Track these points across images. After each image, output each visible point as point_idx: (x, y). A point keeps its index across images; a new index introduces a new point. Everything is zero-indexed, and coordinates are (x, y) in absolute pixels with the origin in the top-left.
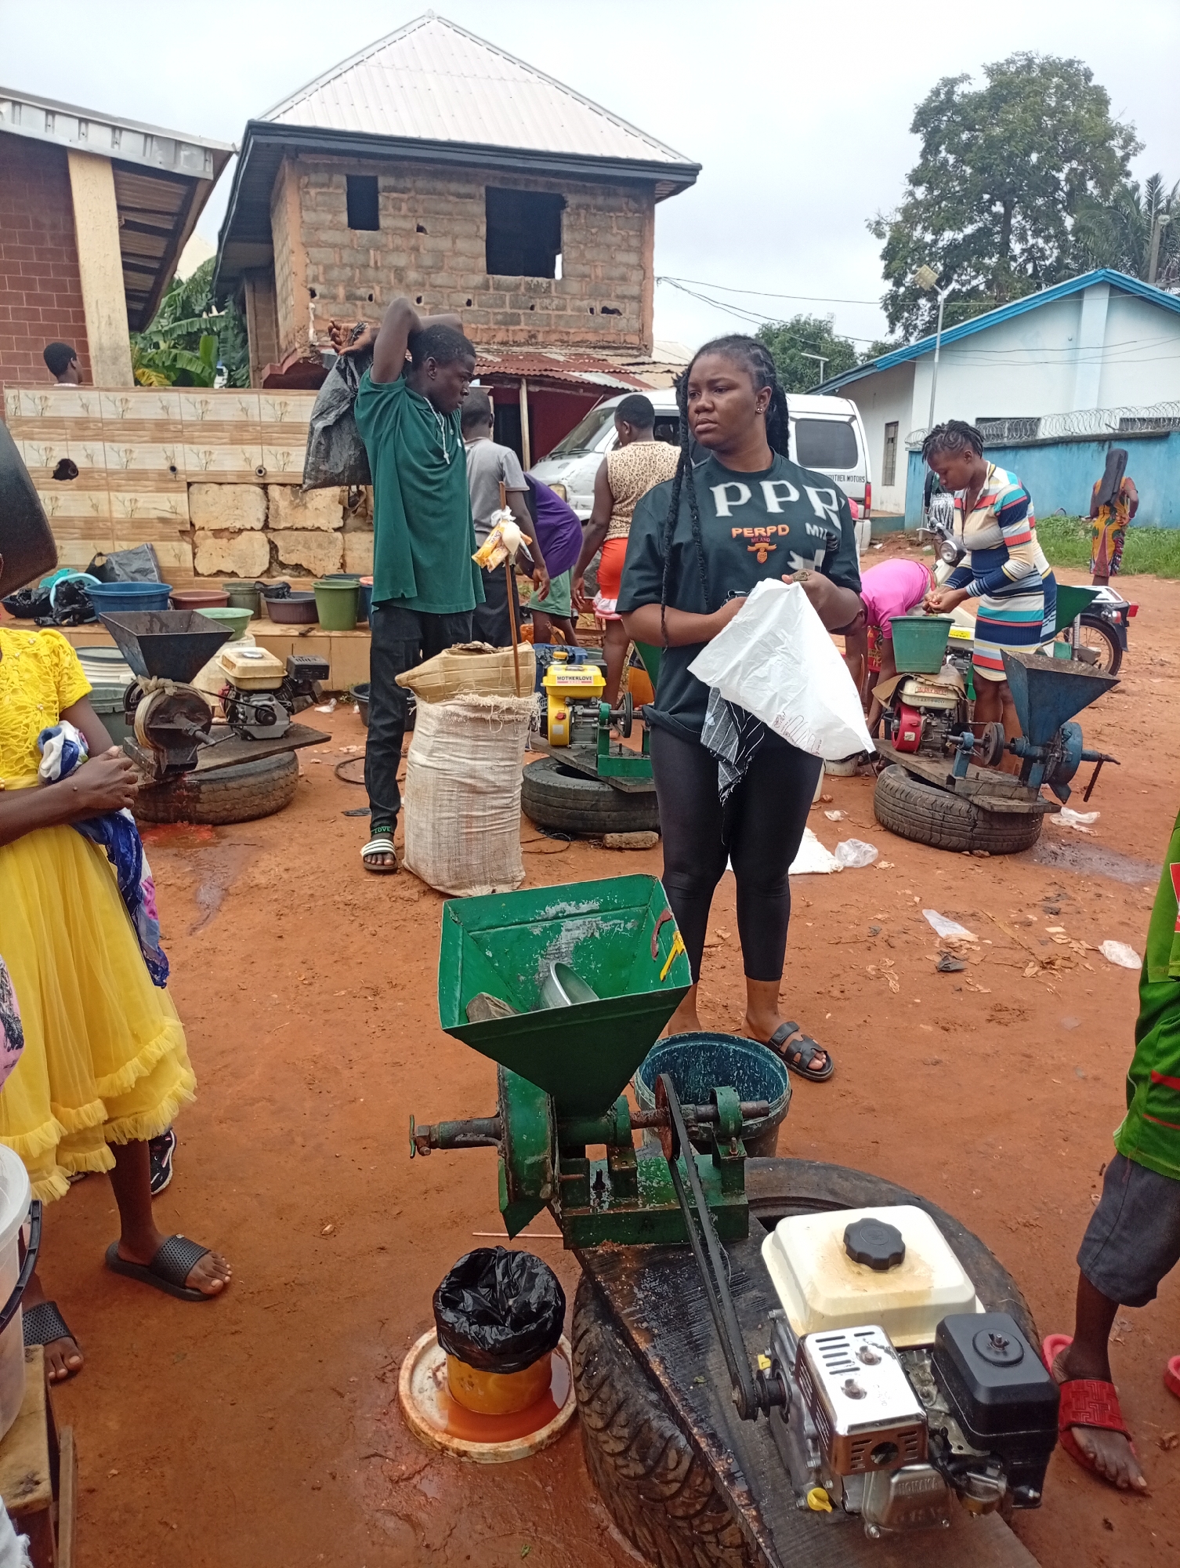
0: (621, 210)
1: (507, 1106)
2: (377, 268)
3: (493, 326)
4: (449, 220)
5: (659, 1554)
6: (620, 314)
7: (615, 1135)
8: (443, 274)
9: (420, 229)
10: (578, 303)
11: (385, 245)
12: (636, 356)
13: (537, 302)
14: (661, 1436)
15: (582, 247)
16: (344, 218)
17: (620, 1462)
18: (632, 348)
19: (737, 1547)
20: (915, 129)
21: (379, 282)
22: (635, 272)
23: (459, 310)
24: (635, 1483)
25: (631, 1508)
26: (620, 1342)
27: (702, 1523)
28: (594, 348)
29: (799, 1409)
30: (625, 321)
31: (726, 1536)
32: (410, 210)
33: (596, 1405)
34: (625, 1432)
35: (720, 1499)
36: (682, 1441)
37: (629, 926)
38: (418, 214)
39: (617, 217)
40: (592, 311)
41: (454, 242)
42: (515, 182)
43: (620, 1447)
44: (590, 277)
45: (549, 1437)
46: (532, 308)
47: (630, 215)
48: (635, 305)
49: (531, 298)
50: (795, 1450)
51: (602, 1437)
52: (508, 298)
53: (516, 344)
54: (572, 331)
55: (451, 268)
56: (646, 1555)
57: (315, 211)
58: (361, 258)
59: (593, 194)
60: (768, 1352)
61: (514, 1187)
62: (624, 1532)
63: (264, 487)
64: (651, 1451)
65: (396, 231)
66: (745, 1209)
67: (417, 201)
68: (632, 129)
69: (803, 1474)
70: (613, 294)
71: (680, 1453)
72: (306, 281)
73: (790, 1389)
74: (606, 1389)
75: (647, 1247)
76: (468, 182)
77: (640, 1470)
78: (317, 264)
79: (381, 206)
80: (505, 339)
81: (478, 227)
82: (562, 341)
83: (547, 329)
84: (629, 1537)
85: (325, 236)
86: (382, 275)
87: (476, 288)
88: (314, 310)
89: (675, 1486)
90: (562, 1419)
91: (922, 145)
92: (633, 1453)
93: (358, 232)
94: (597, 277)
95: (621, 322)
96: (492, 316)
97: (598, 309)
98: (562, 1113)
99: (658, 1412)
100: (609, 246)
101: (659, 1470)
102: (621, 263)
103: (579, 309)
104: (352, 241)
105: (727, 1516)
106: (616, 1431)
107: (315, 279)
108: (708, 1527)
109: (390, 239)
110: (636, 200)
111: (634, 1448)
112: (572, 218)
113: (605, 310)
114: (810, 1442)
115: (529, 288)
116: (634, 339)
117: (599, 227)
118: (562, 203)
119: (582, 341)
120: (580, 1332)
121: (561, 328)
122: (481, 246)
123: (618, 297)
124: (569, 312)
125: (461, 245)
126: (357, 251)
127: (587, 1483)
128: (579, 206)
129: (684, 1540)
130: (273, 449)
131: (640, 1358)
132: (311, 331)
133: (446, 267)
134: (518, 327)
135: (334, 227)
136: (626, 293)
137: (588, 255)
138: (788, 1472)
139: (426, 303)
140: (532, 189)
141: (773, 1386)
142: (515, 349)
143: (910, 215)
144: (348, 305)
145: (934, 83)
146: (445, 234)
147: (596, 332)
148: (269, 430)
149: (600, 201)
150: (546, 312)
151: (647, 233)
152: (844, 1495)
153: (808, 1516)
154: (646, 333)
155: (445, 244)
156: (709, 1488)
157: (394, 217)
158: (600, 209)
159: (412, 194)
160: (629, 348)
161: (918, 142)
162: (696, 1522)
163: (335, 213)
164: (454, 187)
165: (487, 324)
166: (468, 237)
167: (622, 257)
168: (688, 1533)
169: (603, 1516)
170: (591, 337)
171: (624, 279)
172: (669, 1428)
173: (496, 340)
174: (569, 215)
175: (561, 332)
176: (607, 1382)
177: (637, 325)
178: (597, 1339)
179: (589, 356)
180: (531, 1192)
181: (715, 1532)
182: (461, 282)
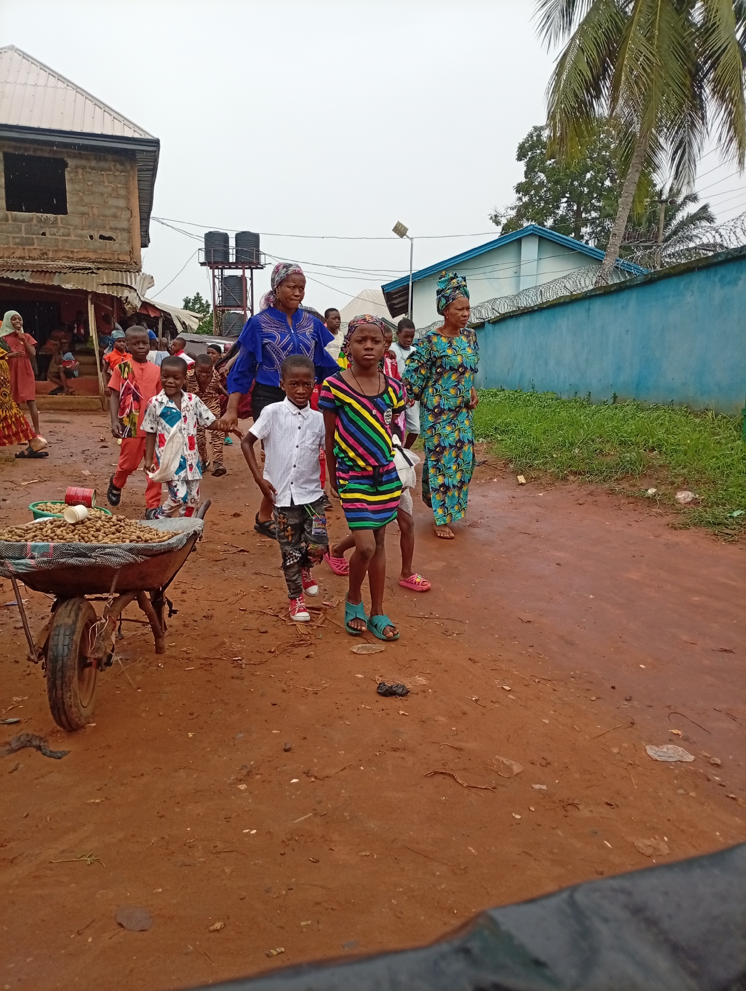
0: (110, 170)
3: (12, 246)
6: (114, 240)
10: (80, 232)
13: (47, 230)
15: (81, 194)
22: (124, 212)
28: (94, 262)
30: (118, 245)
39: (108, 175)
40: (91, 237)
42: (26, 149)
44: (88, 214)
46: (43, 234)
47: (117, 173)
48: (125, 235)
49: (42, 227)
52: (23, 227)
53: (31, 258)
54: (76, 250)
59: (88, 159)
70: (107, 227)
80: (22, 255)
82: (68, 258)
83: (56, 248)
91: (525, 168)
94: (94, 215)
95: (115, 246)
96: (11, 239)
97: (96, 236)
100: (102, 194)
102: (112, 206)
103: (81, 236)
110: (122, 164)
112: (72, 175)
113: (102, 237)
115: (40, 220)
116: (126, 258)
117: (93, 181)
118: (66, 165)
119: (84, 258)
121: (67, 248)
122: (1, 192)
123: (111, 228)
124: (73, 238)
128: (77, 167)
134: (32, 247)
136: (118, 226)
137: (87, 199)
140: (39, 154)
142: (30, 262)
147: (95, 251)
149: (93, 163)
150: (53, 237)
154: (134, 254)
158: (93, 169)
160: (122, 263)
161: (522, 166)
165: (7, 244)
167: (112, 202)
170: (92, 256)
171: (115, 216)
173: (15, 256)
174: (70, 172)
175: (67, 251)
177: (128, 249)
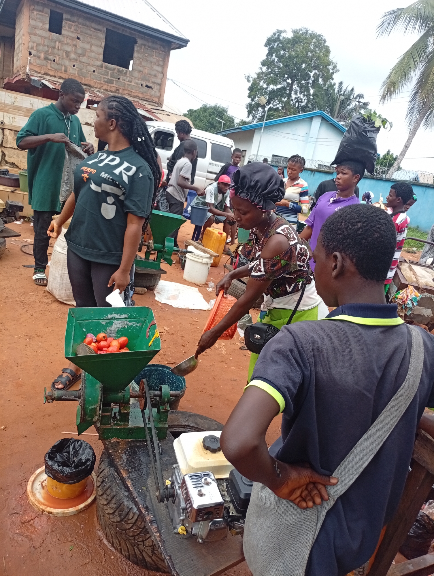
0: (158, 50)
1: (85, 387)
2: (58, 49)
3: (103, 82)
4: (90, 37)
5: (121, 549)
6: (152, 89)
7: (124, 400)
8: (85, 58)
9: (78, 38)
10: (137, 81)
11: (63, 41)
12: (157, 107)
13: (121, 77)
14: (128, 508)
15: (141, 60)
16: (47, 26)
17: (111, 516)
18: (156, 103)
19: (150, 546)
20: (266, 45)
21: (59, 55)
22: (160, 74)
23: (90, 73)
24: (116, 524)
25: (113, 532)
26: (116, 474)
27: (139, 538)
28: (141, 99)
29: (179, 499)
30: (154, 92)
31: (147, 543)
32: (75, 30)
33: (105, 496)
34: (115, 506)
35: (147, 529)
36: (135, 510)
37: (138, 325)
38: (78, 32)
39: (156, 52)
40: (142, 85)
41: (91, 47)
42: (118, 29)
43: (112, 511)
44: (143, 72)
45: (84, 507)
46: (119, 79)
47: (161, 52)
48: (158, 87)
49: (119, 75)
50: (176, 513)
51: (105, 507)
52: (110, 73)
53: (111, 91)
54: (133, 91)
55: (88, 56)
56: (116, 549)
57: (35, 21)
58: (52, 44)
59: (148, 41)
60: (170, 479)
61: (83, 417)
62: (109, 541)
63: (3, 129)
64: (123, 513)
65: (68, 37)
66: (167, 428)
67: (79, 27)
68: (165, 20)
69: (178, 521)
70: (151, 81)
71: (134, 514)
72: (28, 48)
73: (177, 492)
74: (109, 491)
75: (129, 440)
76: (99, 24)
77: (118, 519)
78: (34, 42)
79: (63, 25)
80: (107, 89)
81: (102, 43)
82: (129, 94)
83: (124, 88)
84: (110, 543)
85: (38, 32)
86: (60, 53)
87: (98, 66)
88: (30, 60)
89: (131, 525)
90: (89, 501)
91: (267, 52)
92: (116, 513)
93: (52, 33)
94: (145, 73)
95: (153, 92)
96: (102, 79)
97: (144, 85)
98: (105, 391)
99: (127, 499)
100: (151, 62)
101: (125, 519)
102: (155, 70)
103: (137, 84)
104: (49, 36)
105: (148, 536)
106: (111, 505)
107: (32, 48)
108: (141, 539)
109: (65, 39)
110: (164, 47)
111: (117, 512)
113: (147, 86)
114: (182, 510)
115: (118, 71)
116: (156, 100)
117: (149, 55)
118: (136, 42)
119: (136, 96)
120: (101, 470)
121: (129, 89)
122: (101, 51)
123: (152, 82)
124: (133, 84)
125: (94, 48)
126: (51, 41)
127: (97, 524)
128: (142, 44)
129: (131, 544)
130: (8, 115)
131: (123, 480)
132: (28, 68)
133: (86, 55)
134: (112, 85)
135: (43, 29)
136: (156, 81)
137: (144, 64)
138: (172, 520)
139: (77, 68)
140: (124, 33)
141: (171, 491)
142: (110, 93)
143: (260, 76)
144: (44, 61)
145: (274, 31)
146: (88, 43)
147: (142, 93)
148: (8, 107)
149: (150, 44)
150: (124, 81)
151: (166, 61)
152: (192, 529)
153: (177, 536)
154: (161, 99)
155: (87, 46)
156: (143, 526)
157: (68, 31)
158: (150, 47)
159: (77, 24)
160: (154, 103)
161: (266, 50)
162: (137, 538)
163: (44, 24)
164: (93, 25)
165: (100, 81)
166: (97, 46)
167: (156, 68)
168: (133, 541)
169: (101, 535)
170: (140, 95)
171: (155, 76)
172: (131, 505)
173: (103, 88)
174: (138, 47)
175: (129, 91)
176: (110, 488)
177: (158, 95)
178: (108, 473)
179: (138, 102)
180: (89, 419)
181: (143, 541)
182: (92, 63)
